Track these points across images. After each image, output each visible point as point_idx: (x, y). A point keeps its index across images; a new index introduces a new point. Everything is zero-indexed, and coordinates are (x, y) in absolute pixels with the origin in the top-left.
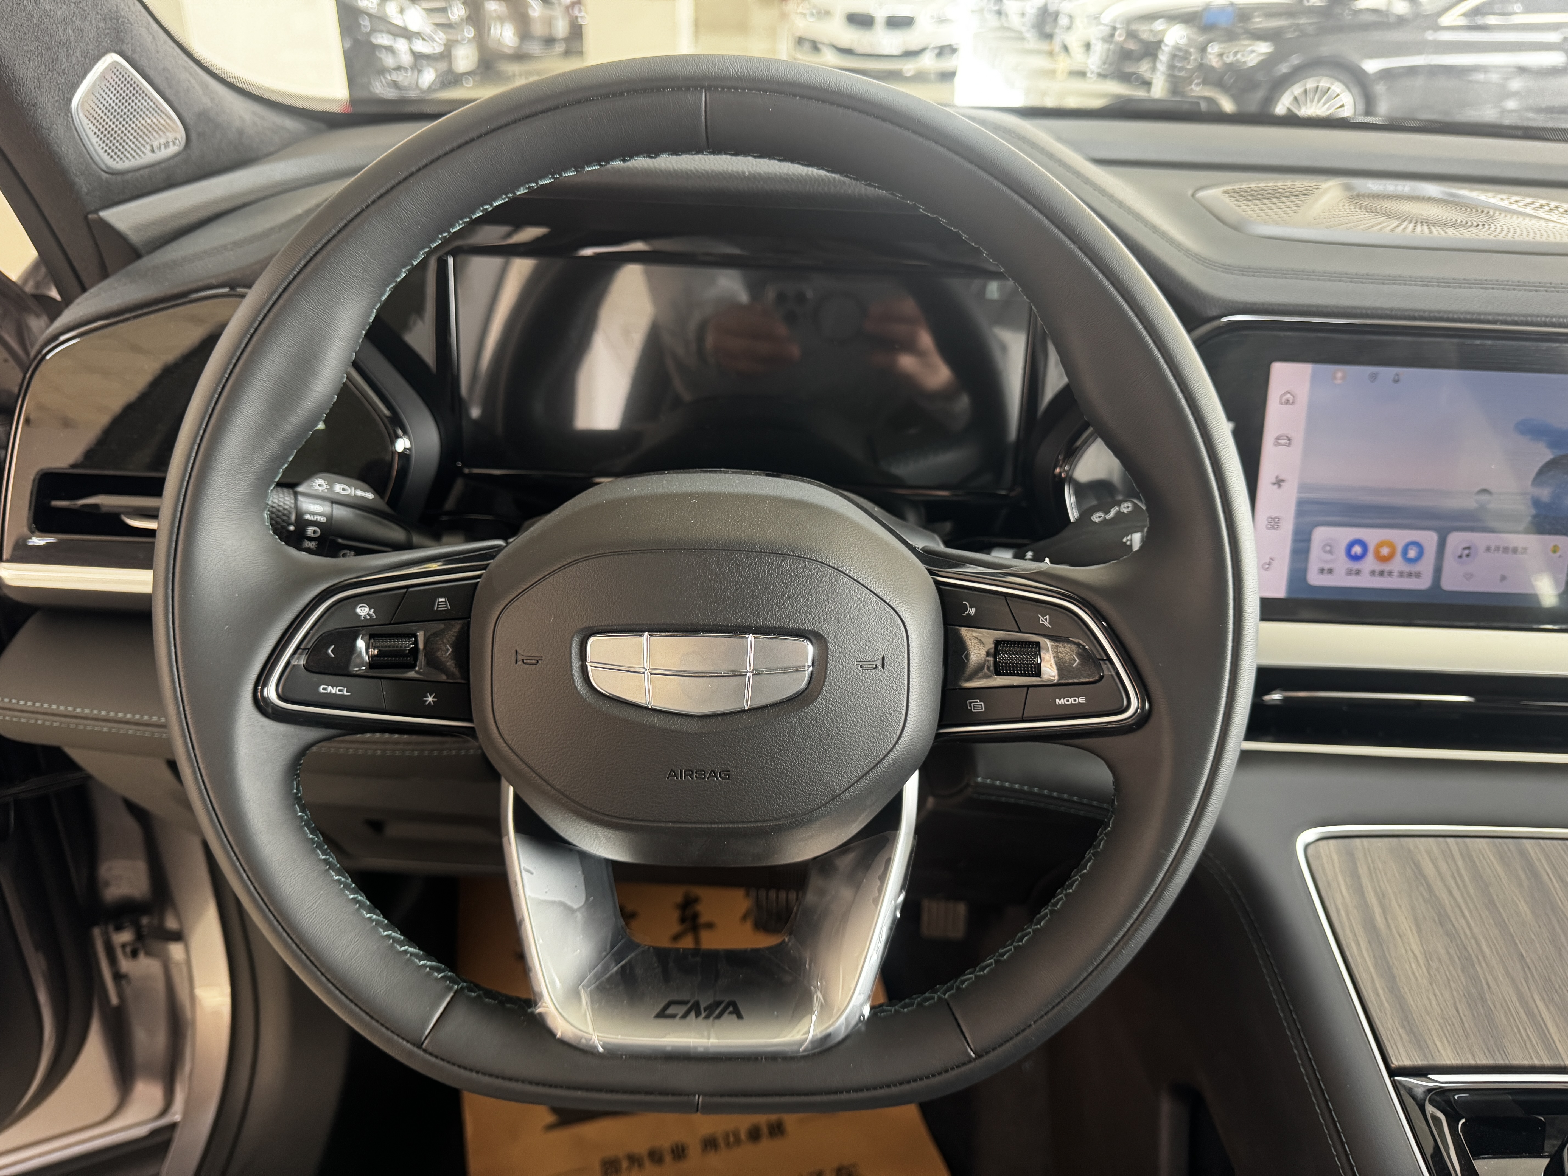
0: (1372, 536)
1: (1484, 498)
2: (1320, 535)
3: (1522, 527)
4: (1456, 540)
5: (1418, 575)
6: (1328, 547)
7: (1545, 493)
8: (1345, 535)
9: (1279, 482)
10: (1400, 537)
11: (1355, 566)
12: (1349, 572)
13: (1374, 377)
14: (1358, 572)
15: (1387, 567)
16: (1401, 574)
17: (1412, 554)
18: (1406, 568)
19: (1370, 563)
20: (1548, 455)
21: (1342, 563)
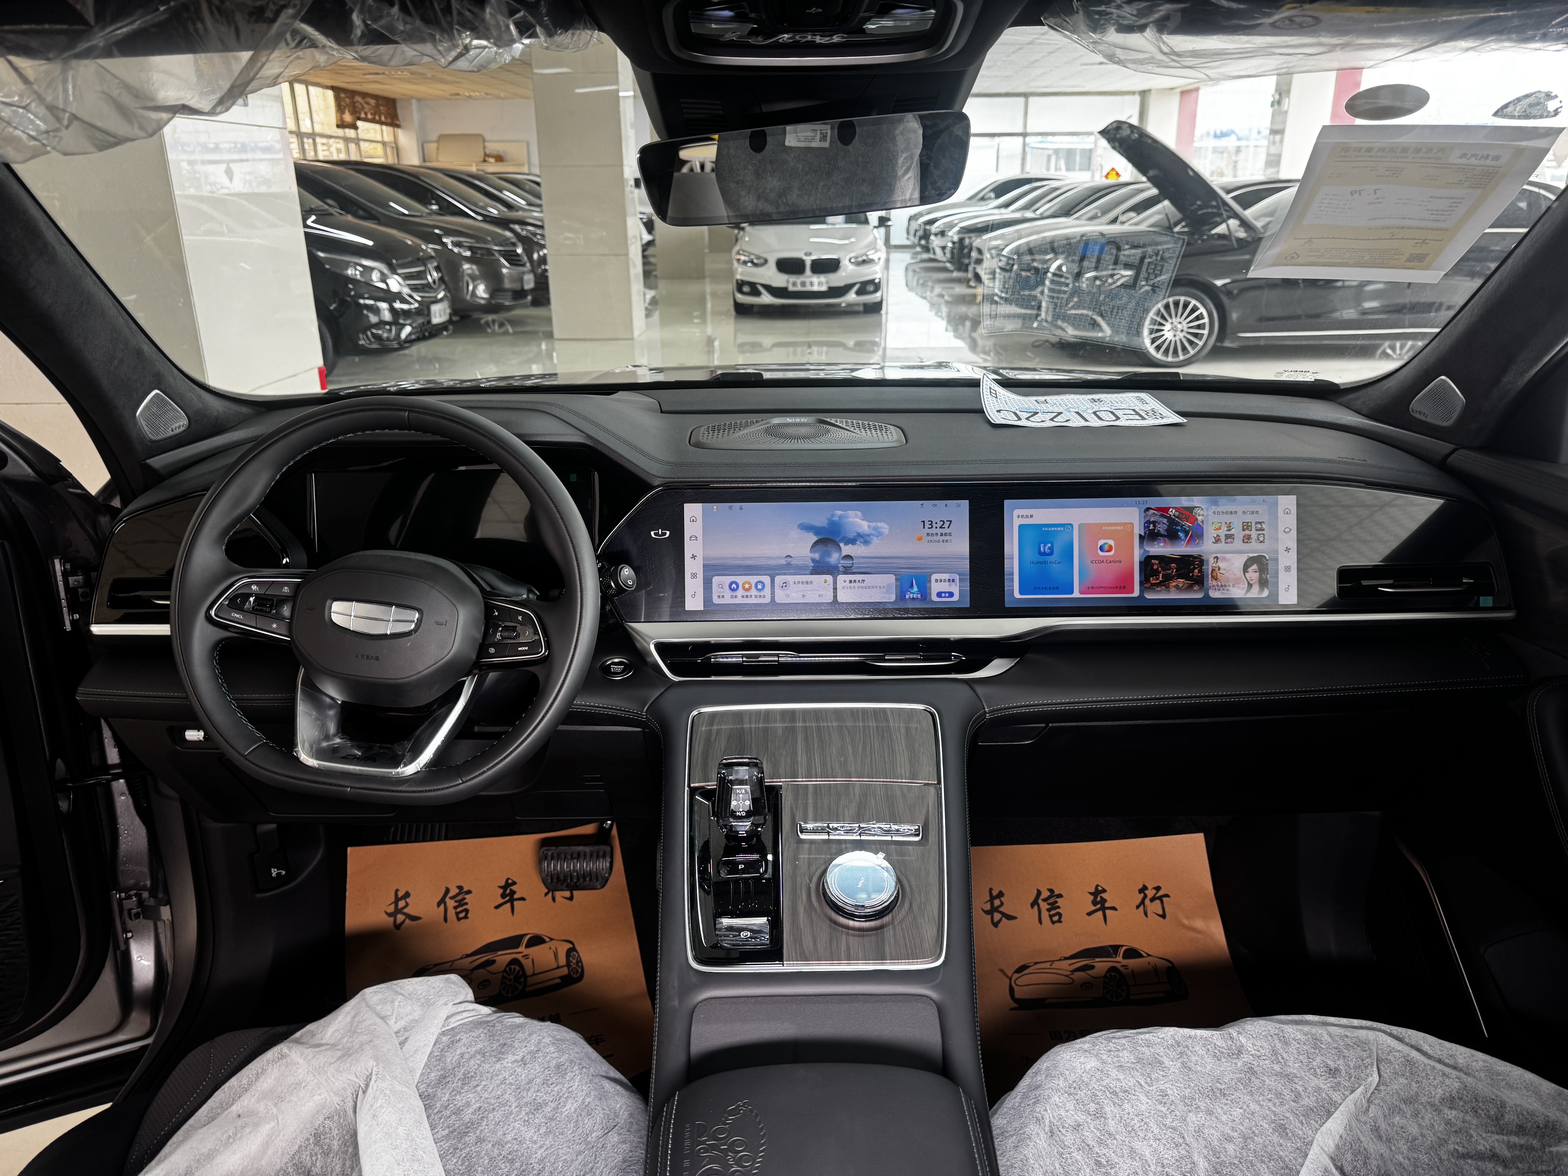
0: (740, 580)
1: (789, 559)
2: (716, 580)
3: (808, 572)
4: (779, 579)
5: (764, 597)
6: (721, 586)
7: (817, 556)
8: (728, 579)
9: (694, 557)
10: (753, 579)
11: (734, 594)
12: (732, 597)
13: (731, 508)
14: (736, 597)
15: (749, 594)
16: (756, 596)
17: (760, 587)
18: (758, 594)
19: (740, 592)
20: (815, 539)
21: (728, 593)
